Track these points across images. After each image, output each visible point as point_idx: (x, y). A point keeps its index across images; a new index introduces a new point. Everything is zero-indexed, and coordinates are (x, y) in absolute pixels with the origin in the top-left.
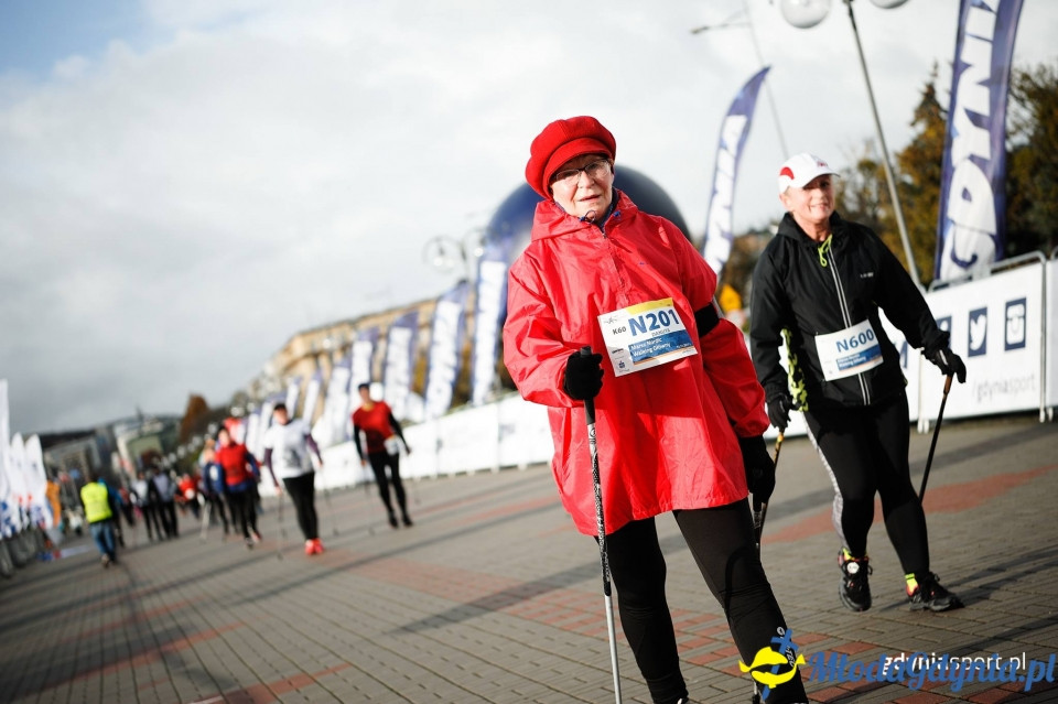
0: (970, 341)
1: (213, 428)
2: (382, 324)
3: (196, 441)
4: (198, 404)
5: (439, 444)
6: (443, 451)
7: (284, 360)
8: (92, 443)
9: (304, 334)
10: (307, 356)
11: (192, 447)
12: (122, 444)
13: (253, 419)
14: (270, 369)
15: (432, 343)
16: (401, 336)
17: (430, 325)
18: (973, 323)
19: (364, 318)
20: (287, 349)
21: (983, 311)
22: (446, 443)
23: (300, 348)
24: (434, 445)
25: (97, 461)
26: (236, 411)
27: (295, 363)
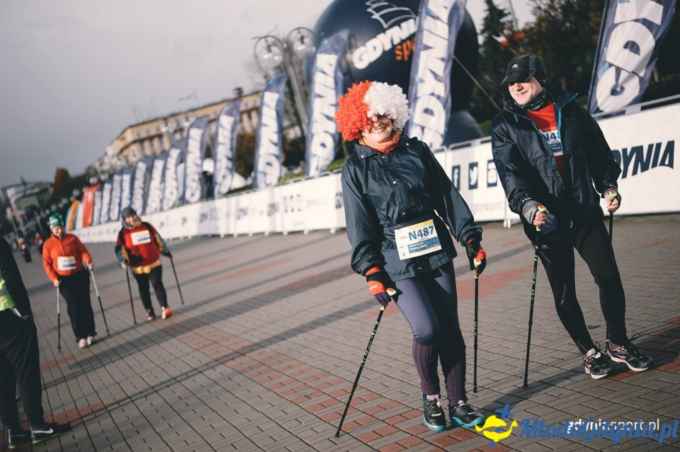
1: (76, 193)
2: (211, 112)
3: (64, 201)
4: (62, 174)
5: (273, 207)
6: (278, 215)
7: (119, 145)
9: (132, 127)
10: (134, 142)
11: (61, 206)
12: (12, 202)
13: (107, 186)
14: (111, 151)
15: (260, 124)
16: (227, 121)
17: (258, 110)
19: (173, 115)
20: (121, 137)
22: (281, 208)
23: (130, 136)
24: (266, 209)
26: (92, 180)
27: (126, 147)
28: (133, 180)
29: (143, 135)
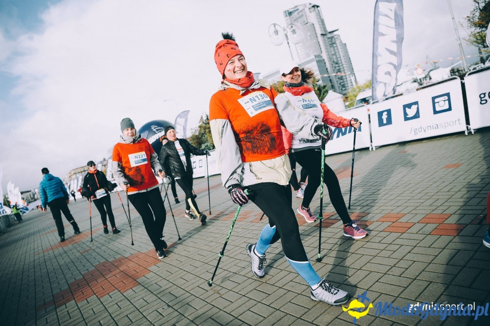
0: (405, 114)
7: (70, 175)
8: (30, 193)
9: (73, 170)
12: (37, 193)
14: (67, 177)
18: (407, 109)
20: (70, 173)
21: (416, 103)
23: (73, 173)
25: (32, 196)
27: (72, 175)
28: (78, 181)
29: (77, 172)
